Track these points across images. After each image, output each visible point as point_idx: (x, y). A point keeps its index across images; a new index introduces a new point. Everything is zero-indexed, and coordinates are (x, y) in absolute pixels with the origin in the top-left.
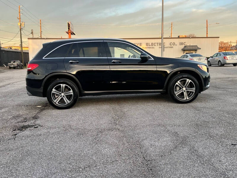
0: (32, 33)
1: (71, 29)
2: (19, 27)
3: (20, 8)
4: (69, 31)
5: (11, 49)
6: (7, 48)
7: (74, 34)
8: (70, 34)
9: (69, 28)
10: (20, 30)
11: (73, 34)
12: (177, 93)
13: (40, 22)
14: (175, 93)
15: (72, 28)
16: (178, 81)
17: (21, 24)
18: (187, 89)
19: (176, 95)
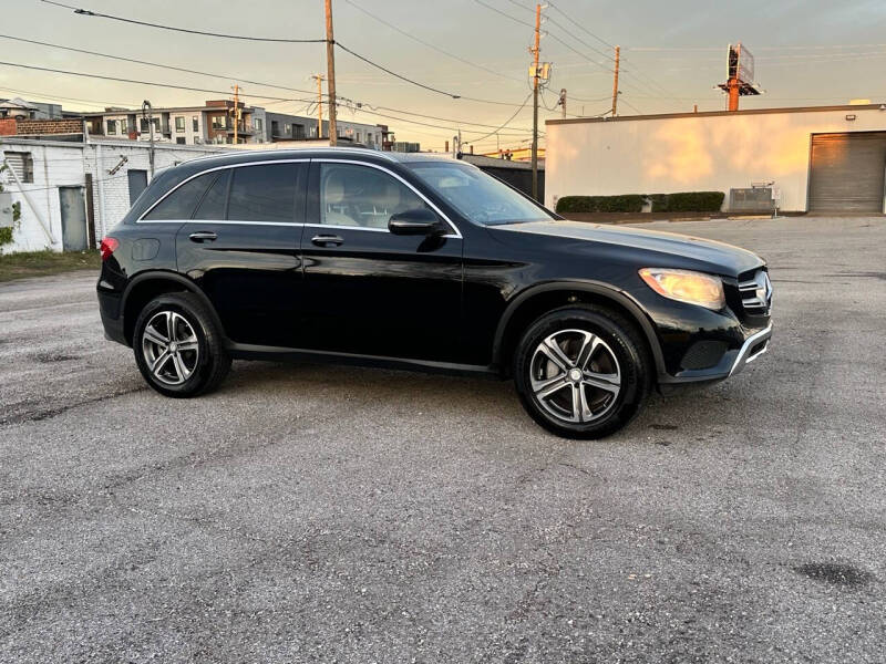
0: (562, 102)
1: (743, 73)
2: (533, 80)
3: (539, 14)
4: (733, 83)
5: (509, 158)
6: (497, 156)
7: (756, 93)
8: (735, 91)
9: (732, 72)
10: (536, 92)
11: (747, 90)
12: (541, 390)
13: (615, 59)
14: (535, 389)
15: (745, 70)
16: (547, 336)
17: (538, 71)
18: (585, 377)
19: (540, 397)
